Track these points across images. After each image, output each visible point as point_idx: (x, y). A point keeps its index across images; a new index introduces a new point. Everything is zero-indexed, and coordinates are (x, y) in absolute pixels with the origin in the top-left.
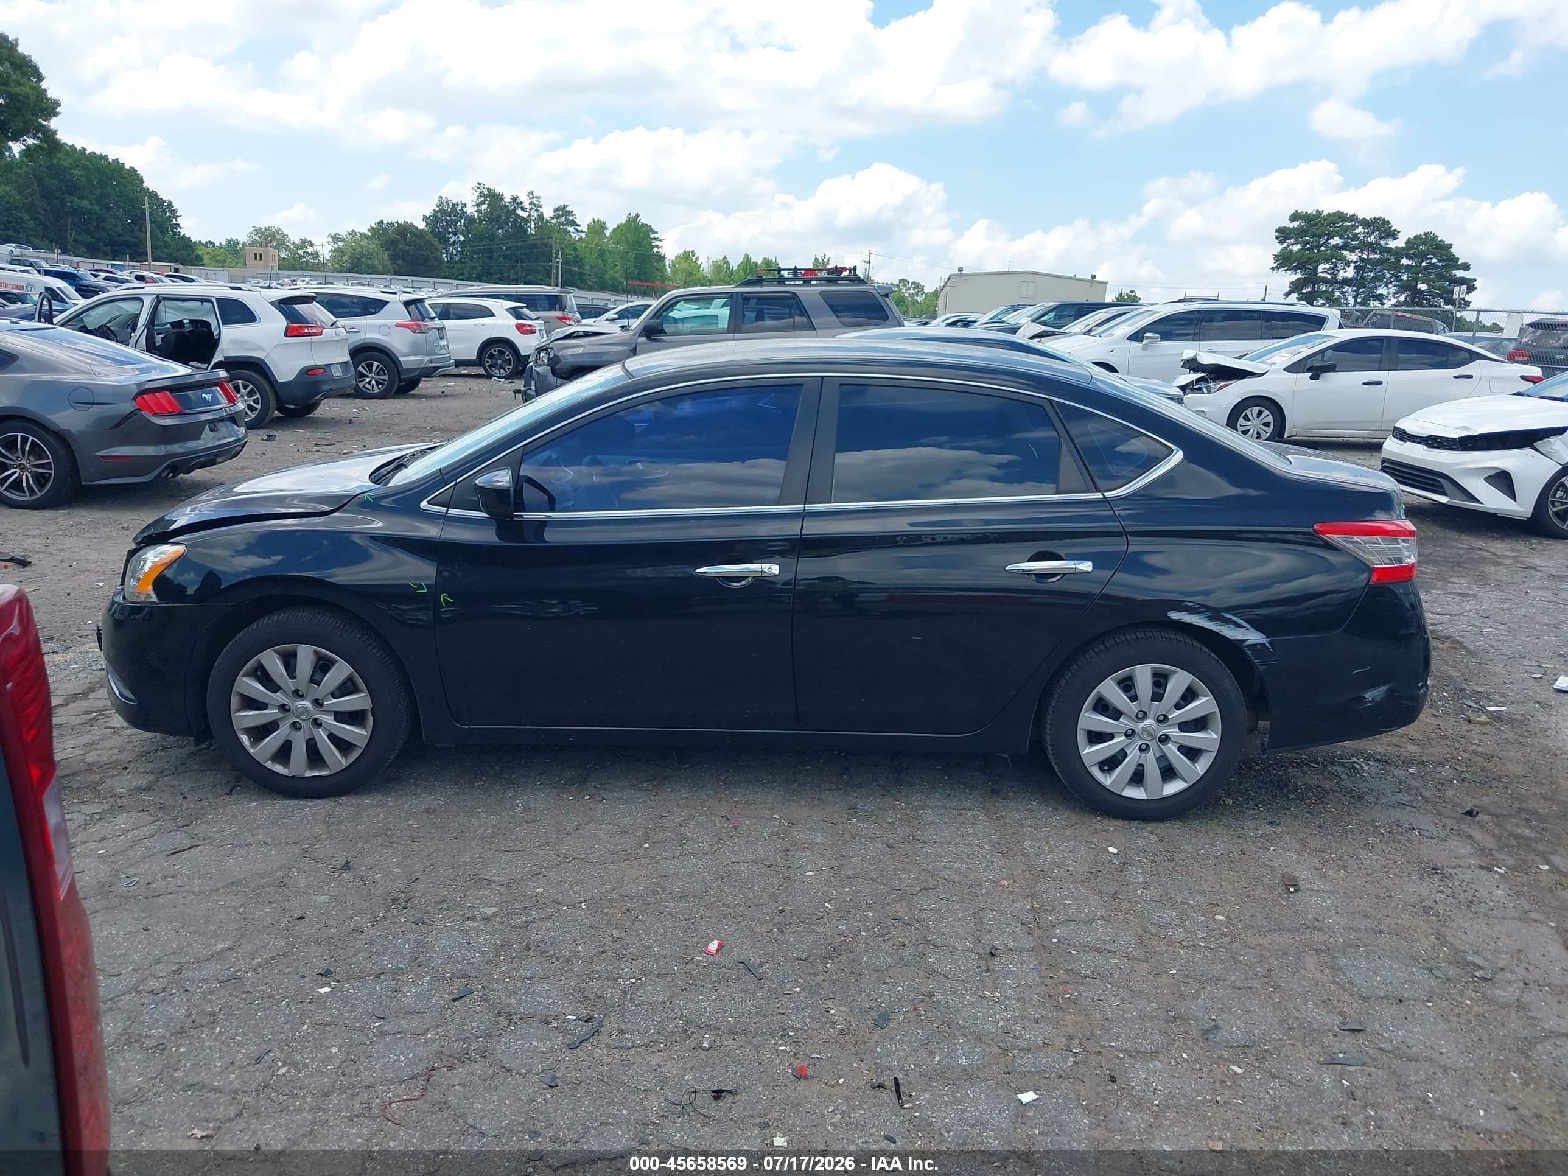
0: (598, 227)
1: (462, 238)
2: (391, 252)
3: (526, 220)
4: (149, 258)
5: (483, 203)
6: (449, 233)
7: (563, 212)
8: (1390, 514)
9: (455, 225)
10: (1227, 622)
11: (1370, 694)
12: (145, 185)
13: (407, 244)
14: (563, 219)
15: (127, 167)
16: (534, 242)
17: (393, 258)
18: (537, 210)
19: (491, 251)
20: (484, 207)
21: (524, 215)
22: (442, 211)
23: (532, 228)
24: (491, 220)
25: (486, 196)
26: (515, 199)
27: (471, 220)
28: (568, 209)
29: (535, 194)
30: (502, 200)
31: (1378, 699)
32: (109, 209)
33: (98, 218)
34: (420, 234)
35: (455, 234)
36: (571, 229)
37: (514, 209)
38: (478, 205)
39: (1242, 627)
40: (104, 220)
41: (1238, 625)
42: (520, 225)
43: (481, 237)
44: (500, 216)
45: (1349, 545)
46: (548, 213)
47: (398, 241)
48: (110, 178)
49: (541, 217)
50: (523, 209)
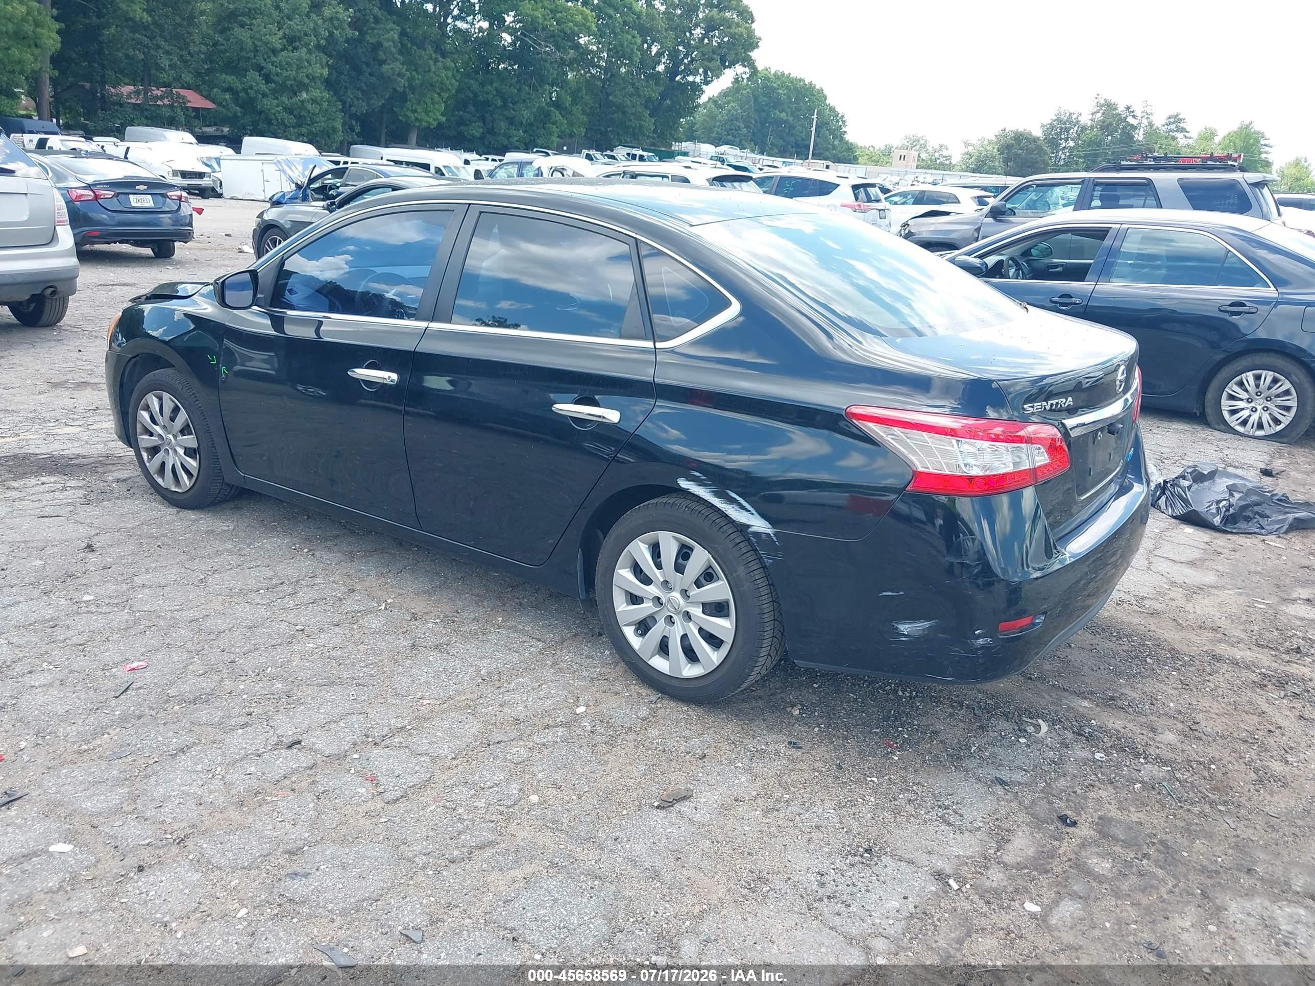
0: (1208, 135)
1: (1072, 144)
2: (1005, 155)
3: (1134, 128)
4: (810, 156)
5: (1098, 112)
6: (1061, 139)
7: (1176, 121)
8: (999, 412)
9: (1068, 132)
10: (732, 501)
11: (907, 626)
12: (827, 102)
13: (1021, 149)
14: (1173, 127)
15: (817, 87)
16: (1139, 147)
17: (1006, 161)
18: (1148, 118)
19: (1096, 156)
20: (1099, 115)
21: (1134, 122)
22: (1059, 120)
23: (1139, 136)
24: (1102, 128)
25: (1102, 106)
26: (1128, 108)
27: (1083, 129)
28: (1180, 117)
29: (1149, 103)
30: (1116, 109)
31: (917, 634)
32: (799, 119)
33: (790, 126)
34: (1035, 140)
35: (1066, 140)
36: (1179, 135)
37: (1126, 118)
38: (1093, 114)
39: (747, 510)
40: (794, 127)
41: (743, 508)
42: (1128, 133)
43: (1091, 143)
44: (1111, 124)
45: (889, 438)
46: (1159, 121)
47: (1012, 145)
48: (804, 96)
49: (1151, 125)
50: (1134, 117)
